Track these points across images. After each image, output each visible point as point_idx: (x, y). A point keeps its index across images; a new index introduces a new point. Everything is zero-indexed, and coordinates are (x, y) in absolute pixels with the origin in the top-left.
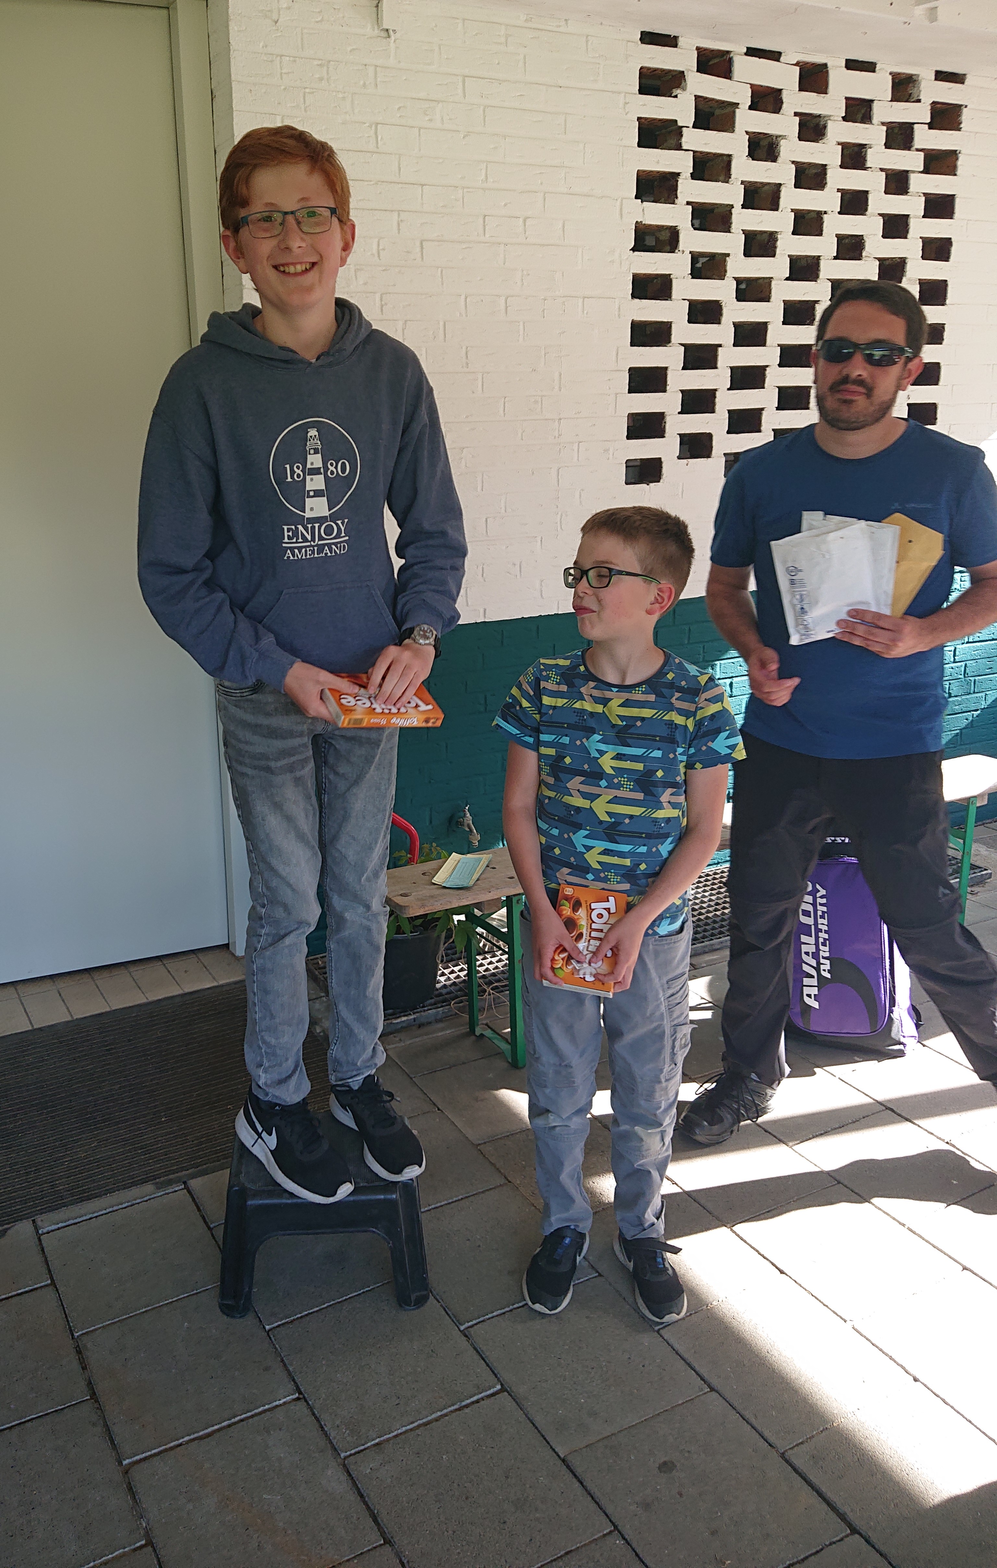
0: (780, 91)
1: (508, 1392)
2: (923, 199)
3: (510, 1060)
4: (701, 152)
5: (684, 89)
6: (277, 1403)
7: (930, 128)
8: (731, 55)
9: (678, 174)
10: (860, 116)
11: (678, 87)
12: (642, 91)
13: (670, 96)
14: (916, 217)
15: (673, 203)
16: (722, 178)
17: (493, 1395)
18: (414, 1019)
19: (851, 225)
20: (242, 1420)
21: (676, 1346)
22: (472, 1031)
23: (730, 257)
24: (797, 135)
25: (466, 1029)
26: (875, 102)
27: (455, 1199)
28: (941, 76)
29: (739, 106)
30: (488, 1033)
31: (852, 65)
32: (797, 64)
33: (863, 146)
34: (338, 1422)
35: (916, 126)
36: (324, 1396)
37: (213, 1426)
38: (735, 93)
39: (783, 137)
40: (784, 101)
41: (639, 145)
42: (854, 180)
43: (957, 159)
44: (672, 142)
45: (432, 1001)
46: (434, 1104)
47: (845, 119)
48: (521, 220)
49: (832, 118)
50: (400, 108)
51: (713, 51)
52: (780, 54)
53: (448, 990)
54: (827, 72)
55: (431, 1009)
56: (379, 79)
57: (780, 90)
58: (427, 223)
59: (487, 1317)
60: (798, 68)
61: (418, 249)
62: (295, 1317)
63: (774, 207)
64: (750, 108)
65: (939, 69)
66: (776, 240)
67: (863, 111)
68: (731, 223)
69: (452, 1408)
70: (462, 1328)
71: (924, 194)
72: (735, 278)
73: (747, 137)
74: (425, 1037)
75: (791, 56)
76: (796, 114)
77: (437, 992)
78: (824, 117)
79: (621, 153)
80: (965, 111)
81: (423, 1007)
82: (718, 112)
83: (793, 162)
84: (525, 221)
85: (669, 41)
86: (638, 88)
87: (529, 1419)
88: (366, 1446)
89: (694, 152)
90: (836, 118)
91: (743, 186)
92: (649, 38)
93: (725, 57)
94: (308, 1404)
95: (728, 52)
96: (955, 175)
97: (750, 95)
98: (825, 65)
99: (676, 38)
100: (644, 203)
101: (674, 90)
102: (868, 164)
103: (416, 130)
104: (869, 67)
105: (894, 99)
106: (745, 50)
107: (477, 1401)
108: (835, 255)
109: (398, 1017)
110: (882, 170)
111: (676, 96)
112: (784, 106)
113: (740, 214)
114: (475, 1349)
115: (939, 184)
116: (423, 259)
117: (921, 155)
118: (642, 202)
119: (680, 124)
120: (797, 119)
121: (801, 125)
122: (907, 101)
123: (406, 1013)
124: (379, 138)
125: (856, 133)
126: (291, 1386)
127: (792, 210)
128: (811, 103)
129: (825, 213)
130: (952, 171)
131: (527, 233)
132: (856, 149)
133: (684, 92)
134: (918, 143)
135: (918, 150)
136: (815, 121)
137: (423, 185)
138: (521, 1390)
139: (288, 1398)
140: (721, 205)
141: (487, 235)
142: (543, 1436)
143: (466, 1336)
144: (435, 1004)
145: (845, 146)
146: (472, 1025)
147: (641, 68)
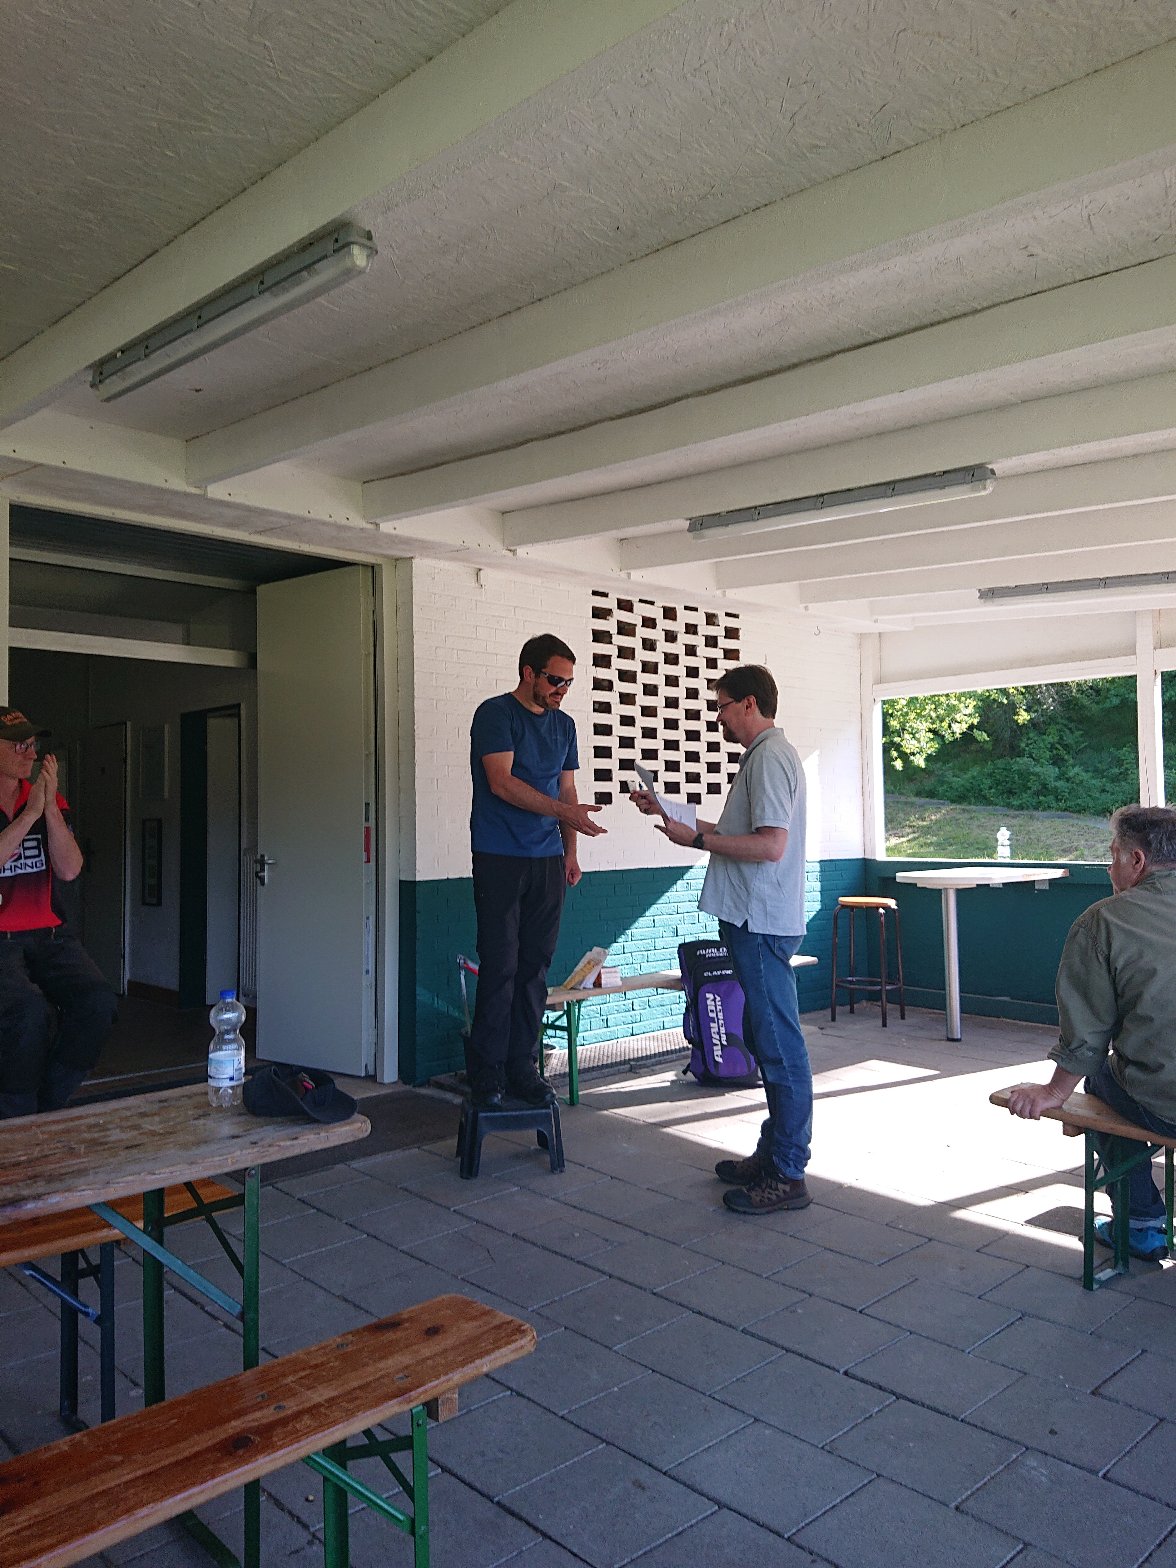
3: (569, 1103)
7: (725, 638)
8: (632, 602)
9: (611, 656)
10: (691, 632)
12: (594, 617)
13: (606, 620)
24: (664, 640)
26: (699, 625)
28: (728, 615)
29: (637, 625)
31: (687, 609)
33: (694, 646)
35: (718, 637)
38: (635, 620)
39: (658, 640)
42: (692, 662)
44: (608, 640)
47: (685, 633)
49: (679, 632)
51: (624, 600)
52: (654, 603)
54: (676, 611)
57: (655, 619)
60: (662, 609)
63: (656, 673)
64: (642, 626)
65: (726, 611)
66: (657, 689)
67: (693, 630)
68: (637, 680)
72: (640, 706)
73: (642, 640)
75: (659, 604)
78: (676, 632)
79: (587, 643)
80: (740, 631)
82: (627, 628)
83: (663, 652)
86: (591, 615)
89: (618, 646)
91: (641, 662)
92: (596, 593)
93: (629, 603)
97: (642, 620)
98: (674, 608)
99: (608, 594)
100: (597, 668)
101: (608, 617)
102: (698, 654)
104: (695, 610)
105: (707, 624)
106: (638, 600)
108: (686, 697)
110: (704, 657)
111: (609, 620)
112: (658, 626)
113: (640, 675)
117: (722, 651)
119: (611, 632)
120: (664, 632)
121: (666, 635)
122: (713, 625)
125: (691, 639)
128: (669, 625)
132: (691, 647)
133: (612, 618)
134: (720, 645)
135: (720, 648)
136: (671, 633)
145: (687, 646)
147: (593, 607)
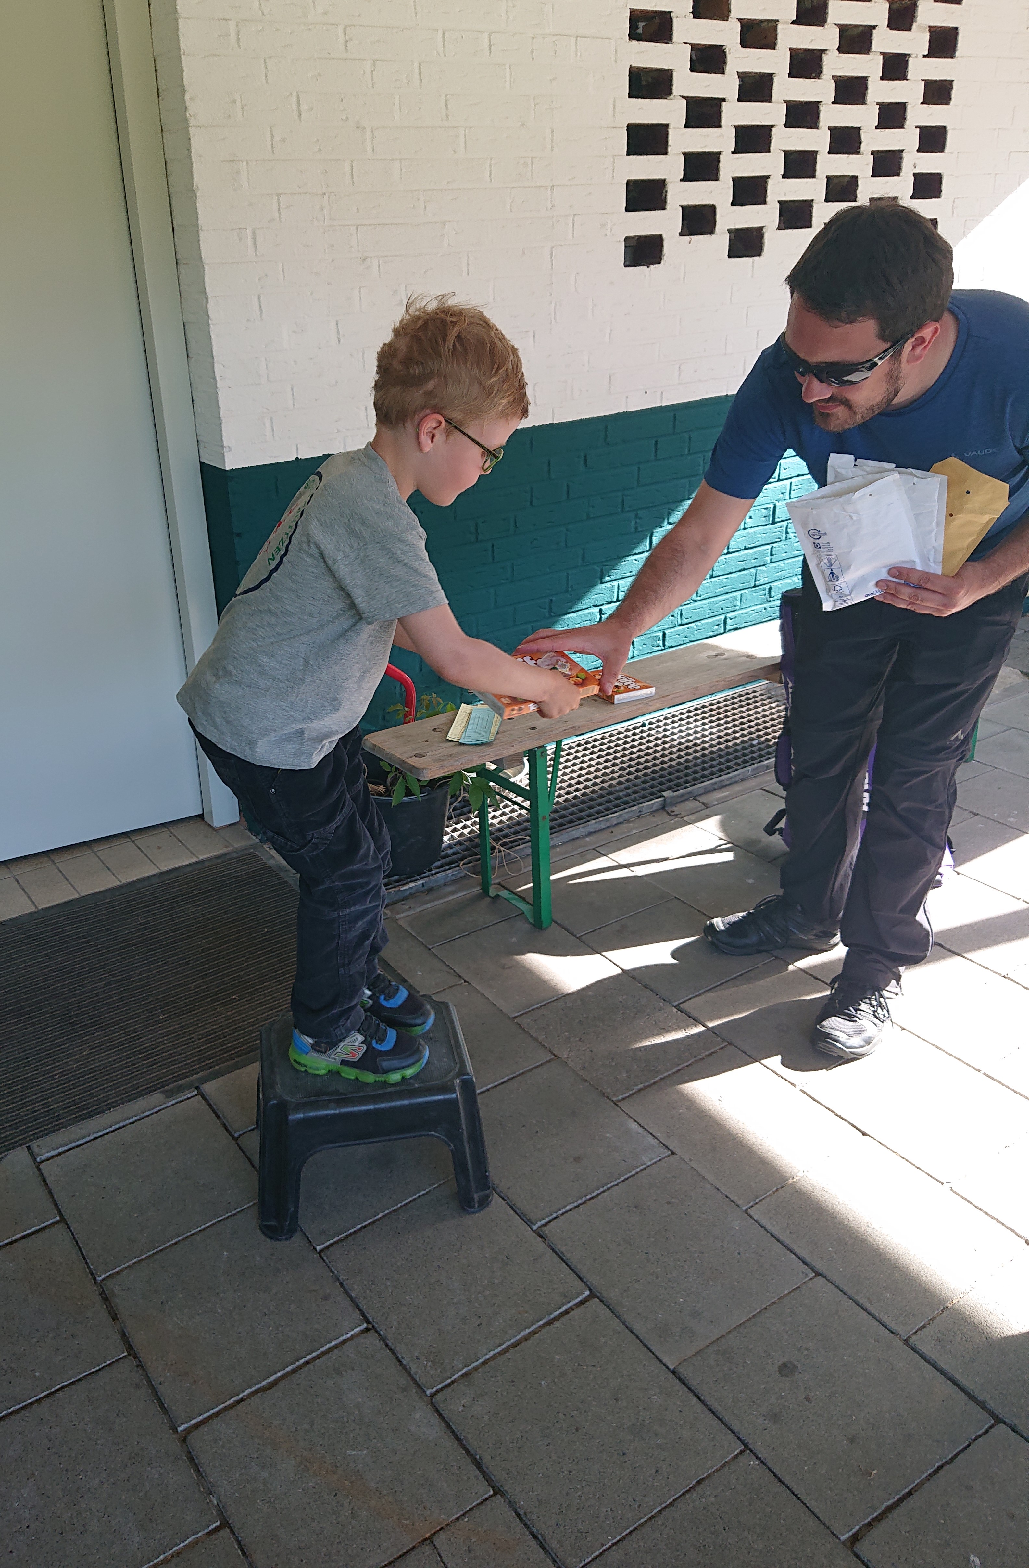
1: (598, 1298)
3: (532, 921)
6: (345, 1337)
17: (582, 1303)
18: (423, 885)
20: (307, 1363)
21: (769, 1227)
22: (485, 891)
25: (477, 890)
27: (502, 1081)
30: (504, 893)
34: (416, 1354)
36: (395, 1323)
37: (276, 1373)
45: (438, 863)
46: (459, 976)
53: (454, 850)
55: (439, 872)
59: (560, 1212)
62: (348, 1233)
69: (541, 1323)
70: (535, 1228)
72: (740, 20)
74: (436, 903)
77: (442, 854)
81: (430, 870)
87: (627, 1327)
88: (453, 1379)
94: (379, 1335)
107: (566, 1312)
109: (406, 883)
114: (553, 1249)
123: (413, 879)
126: (357, 1315)
138: (612, 1294)
139: (356, 1330)
142: (646, 1346)
143: (541, 1236)
144: (442, 866)
146: (485, 887)
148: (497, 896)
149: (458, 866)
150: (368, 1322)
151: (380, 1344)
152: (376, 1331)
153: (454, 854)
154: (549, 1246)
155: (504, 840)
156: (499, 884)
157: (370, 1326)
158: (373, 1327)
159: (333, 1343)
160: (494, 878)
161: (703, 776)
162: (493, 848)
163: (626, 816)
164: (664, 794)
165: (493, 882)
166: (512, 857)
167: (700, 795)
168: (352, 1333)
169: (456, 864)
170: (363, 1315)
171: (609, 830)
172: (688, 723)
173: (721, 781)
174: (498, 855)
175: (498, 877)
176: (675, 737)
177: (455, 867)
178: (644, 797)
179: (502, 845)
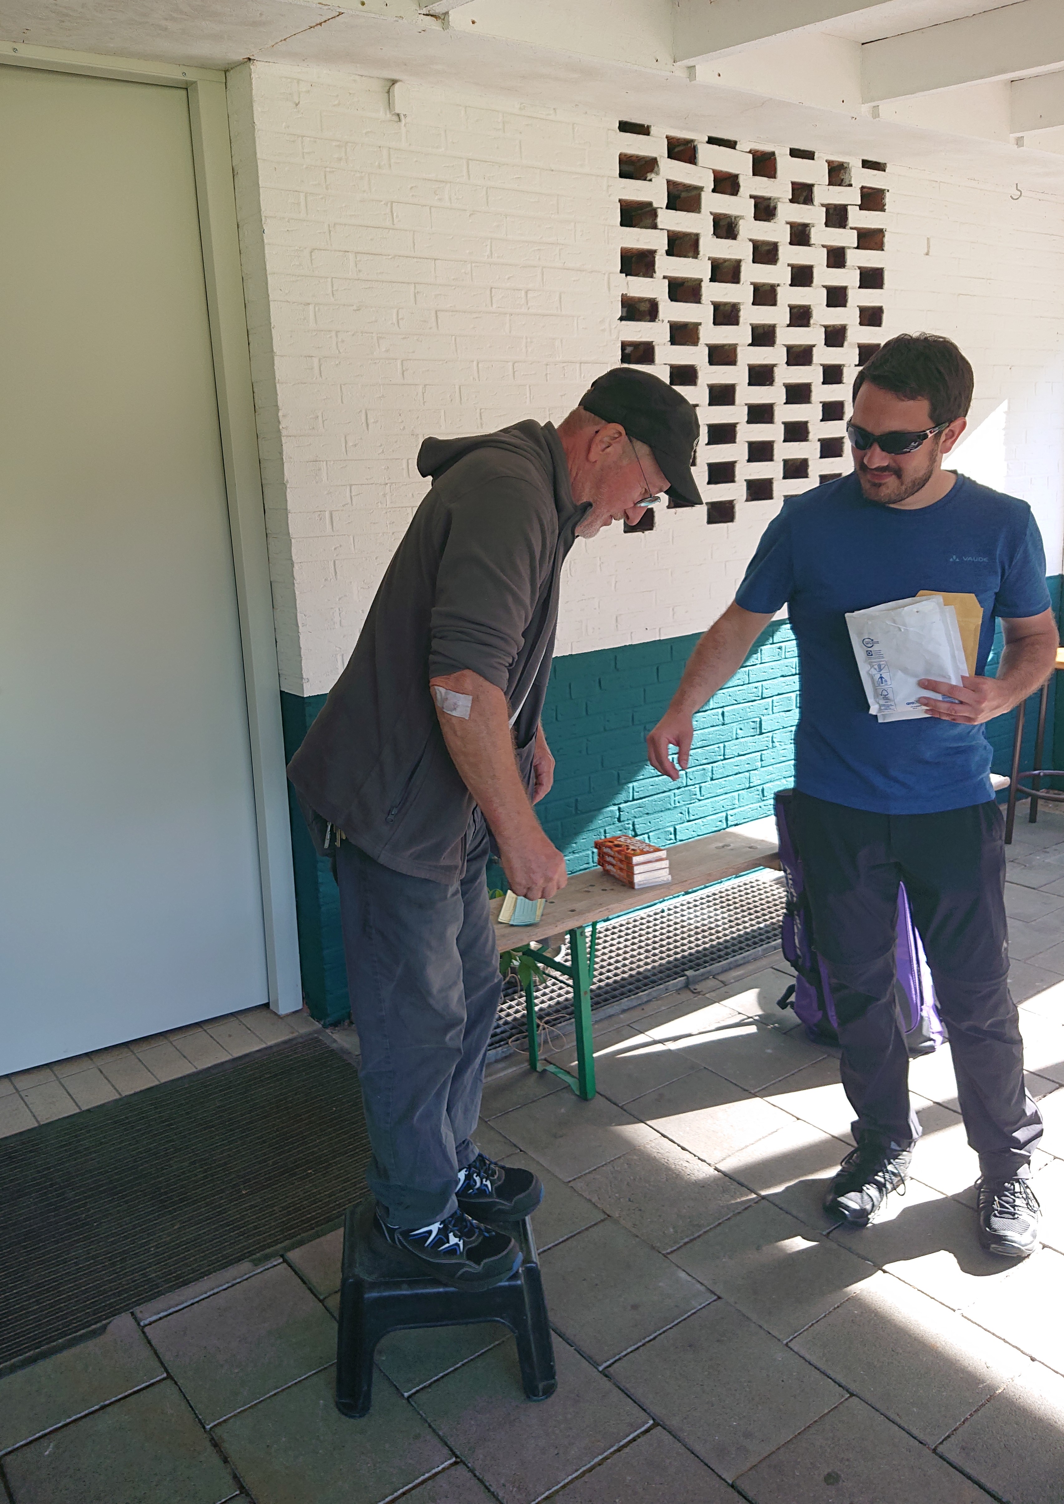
0: (736, 176)
1: (661, 1426)
2: (858, 272)
3: (578, 1093)
4: (673, 232)
5: (657, 174)
6: (436, 1470)
7: (860, 209)
8: (695, 143)
9: (655, 251)
10: (802, 199)
11: (652, 171)
12: (622, 175)
13: (645, 180)
14: (853, 288)
15: (652, 277)
16: (690, 254)
17: (646, 1431)
19: (801, 296)
20: (404, 1494)
21: (807, 1357)
22: (533, 1067)
23: (702, 325)
24: (753, 215)
25: (526, 1066)
26: (816, 186)
27: (562, 1240)
28: (867, 164)
29: (704, 189)
30: (551, 1068)
31: (795, 153)
32: (750, 152)
33: (806, 226)
34: (502, 1484)
35: (849, 208)
36: (482, 1456)
38: (700, 177)
39: (741, 217)
40: (741, 184)
41: (622, 225)
42: (801, 255)
43: (884, 236)
44: (649, 221)
46: (516, 1146)
47: (791, 201)
48: (523, 292)
49: (780, 200)
50: (412, 188)
51: (679, 139)
52: (735, 143)
53: (510, 1025)
54: (775, 159)
56: (392, 161)
58: (440, 295)
59: (622, 1354)
60: (751, 156)
61: (434, 319)
62: (431, 1381)
63: (736, 281)
64: (714, 191)
65: (866, 158)
66: (738, 311)
67: (805, 194)
68: (701, 296)
69: (612, 1450)
70: (600, 1369)
71: (859, 268)
72: (707, 345)
73: (712, 217)
75: (744, 145)
76: (751, 197)
78: (774, 199)
79: (606, 232)
80: (887, 194)
82: (684, 195)
83: (750, 240)
84: (526, 293)
85: (642, 130)
86: (618, 172)
87: (688, 1450)
89: (668, 231)
90: (784, 201)
91: (710, 262)
92: (625, 127)
93: (689, 145)
94: (468, 1467)
95: (692, 141)
96: (883, 250)
97: (713, 179)
98: (773, 154)
99: (648, 127)
100: (628, 277)
101: (648, 174)
102: (812, 241)
103: (428, 208)
104: (808, 155)
105: (830, 183)
106: (707, 139)
107: (634, 1440)
108: (788, 323)
110: (823, 246)
111: (650, 180)
112: (741, 189)
113: (708, 287)
114: (619, 1388)
115: (870, 259)
116: (438, 328)
117: (855, 233)
118: (626, 276)
119: (655, 205)
120: (753, 201)
121: (756, 206)
122: (840, 185)
124: (395, 217)
125: (800, 214)
126: (446, 1451)
127: (752, 283)
128: (763, 187)
129: (778, 285)
130: (880, 247)
131: (529, 304)
132: (800, 228)
133: (658, 176)
134: (850, 222)
135: (851, 228)
136: (766, 203)
137: (435, 260)
138: (674, 1422)
139: (446, 1463)
140: (691, 279)
141: (494, 306)
142: (706, 1464)
143: (607, 1377)
145: (793, 225)
146: (532, 1062)
147: (620, 155)
148: (545, 1071)
149: (507, 1043)
150: (457, 1457)
151: (469, 1475)
152: (465, 1464)
153: (502, 1032)
154: (615, 1384)
155: (547, 1018)
156: (545, 1060)
157: (458, 1460)
158: (462, 1461)
159: (427, 1475)
160: (541, 1055)
161: (720, 957)
162: (538, 1026)
163: (654, 994)
164: (686, 973)
165: (539, 1058)
166: (555, 1034)
167: (718, 974)
168: (443, 1466)
169: (505, 1042)
170: (451, 1450)
171: (640, 1008)
172: (702, 909)
173: (736, 961)
174: (543, 1031)
175: (544, 1053)
176: (691, 922)
177: (504, 1044)
178: (669, 976)
179: (546, 1023)
